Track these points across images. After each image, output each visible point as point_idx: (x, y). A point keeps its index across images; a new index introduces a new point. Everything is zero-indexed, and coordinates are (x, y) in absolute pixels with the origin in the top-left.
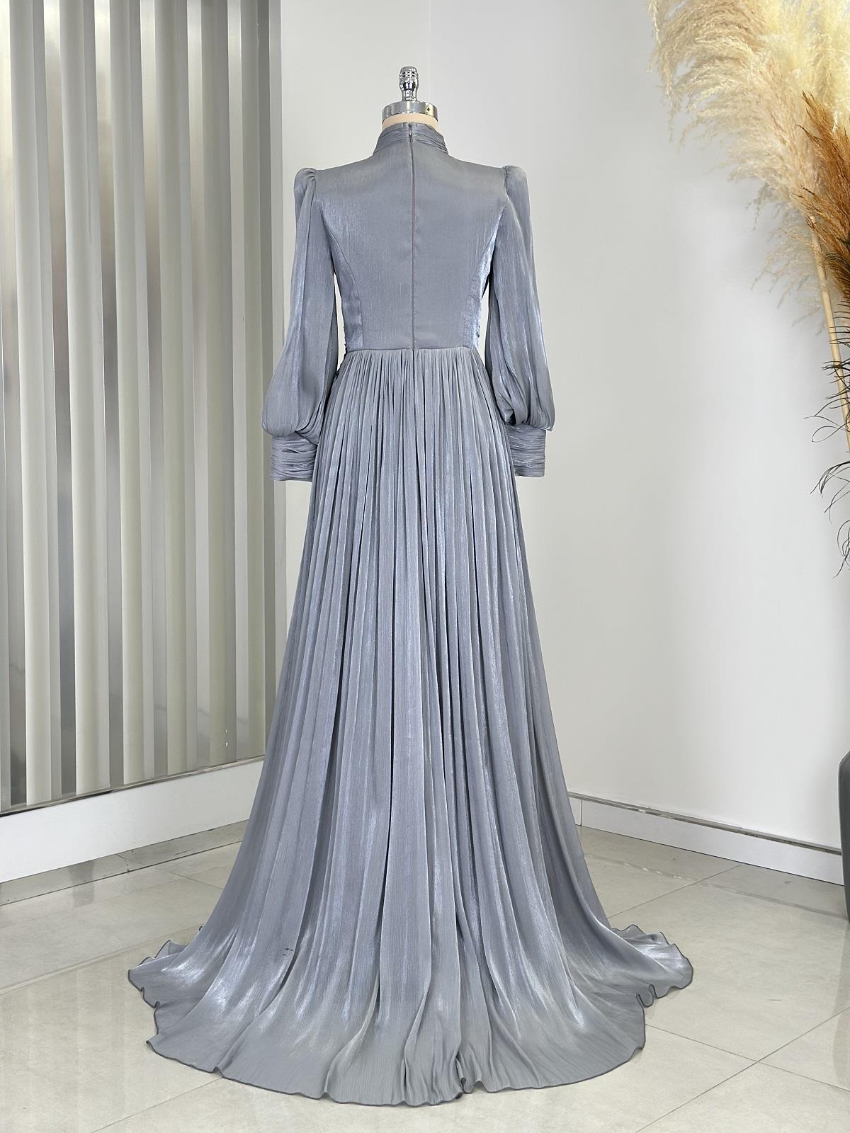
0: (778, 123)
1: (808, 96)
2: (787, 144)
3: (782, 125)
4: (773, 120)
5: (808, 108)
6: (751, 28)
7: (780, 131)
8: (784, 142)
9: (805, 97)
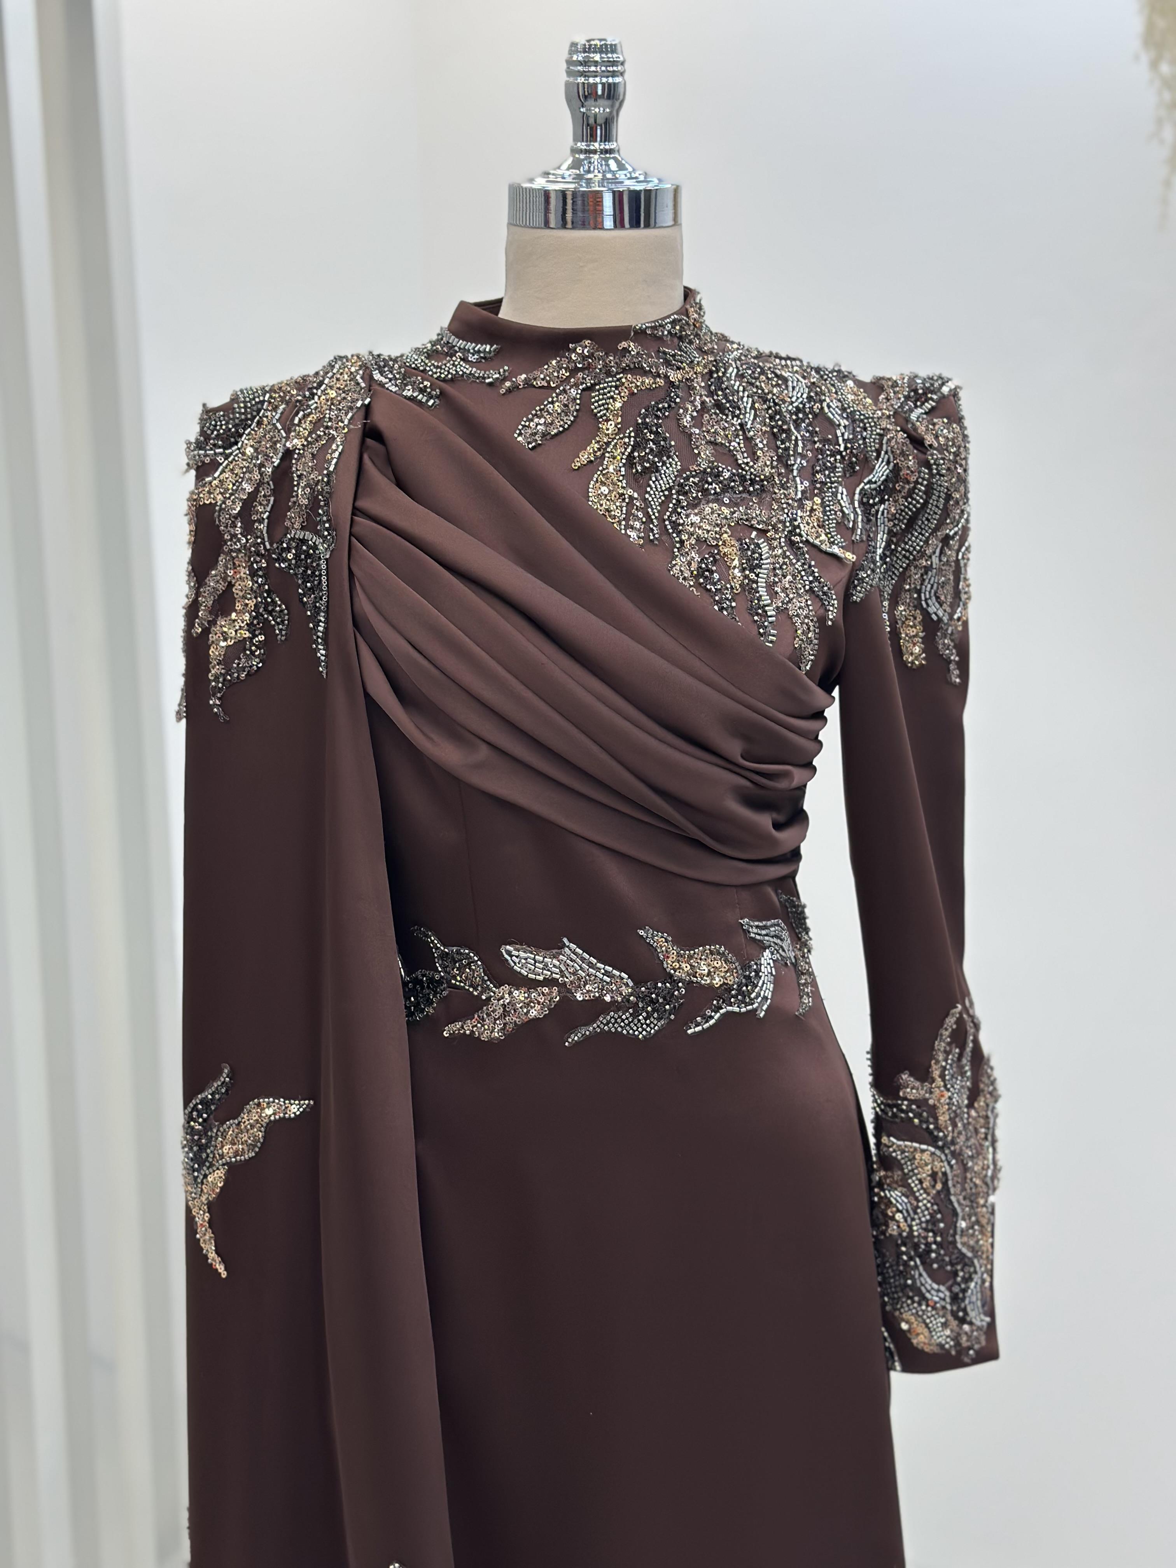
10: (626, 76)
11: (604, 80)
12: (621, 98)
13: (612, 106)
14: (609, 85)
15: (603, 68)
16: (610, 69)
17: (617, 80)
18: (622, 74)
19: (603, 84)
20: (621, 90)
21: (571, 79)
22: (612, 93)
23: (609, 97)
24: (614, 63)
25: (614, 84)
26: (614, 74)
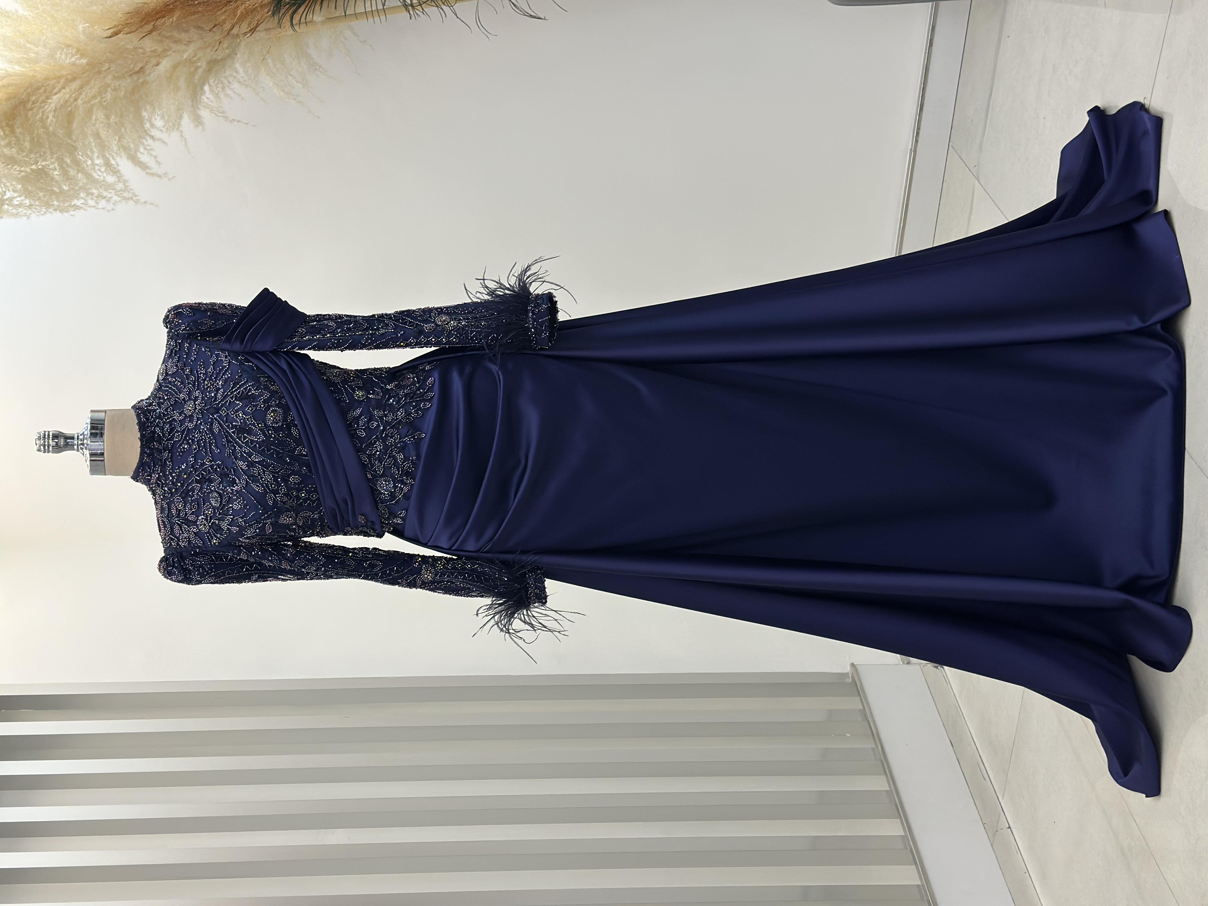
0: (137, 69)
1: (109, 33)
2: (161, 61)
3: (140, 65)
4: (134, 75)
5: (122, 33)
6: (33, 98)
7: (148, 67)
8: (157, 65)
9: (110, 37)
10: (50, 430)
11: (51, 439)
12: (58, 433)
13: (61, 436)
14: (53, 437)
15: (46, 439)
16: (46, 437)
17: (51, 434)
18: (49, 432)
19: (53, 439)
20: (55, 432)
21: (51, 449)
22: (56, 436)
23: (58, 437)
24: (45, 435)
25: (53, 434)
26: (49, 435)
